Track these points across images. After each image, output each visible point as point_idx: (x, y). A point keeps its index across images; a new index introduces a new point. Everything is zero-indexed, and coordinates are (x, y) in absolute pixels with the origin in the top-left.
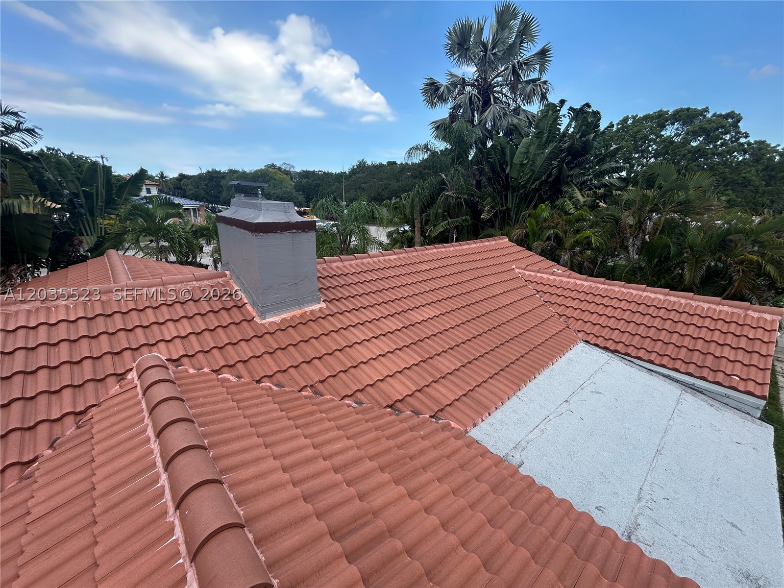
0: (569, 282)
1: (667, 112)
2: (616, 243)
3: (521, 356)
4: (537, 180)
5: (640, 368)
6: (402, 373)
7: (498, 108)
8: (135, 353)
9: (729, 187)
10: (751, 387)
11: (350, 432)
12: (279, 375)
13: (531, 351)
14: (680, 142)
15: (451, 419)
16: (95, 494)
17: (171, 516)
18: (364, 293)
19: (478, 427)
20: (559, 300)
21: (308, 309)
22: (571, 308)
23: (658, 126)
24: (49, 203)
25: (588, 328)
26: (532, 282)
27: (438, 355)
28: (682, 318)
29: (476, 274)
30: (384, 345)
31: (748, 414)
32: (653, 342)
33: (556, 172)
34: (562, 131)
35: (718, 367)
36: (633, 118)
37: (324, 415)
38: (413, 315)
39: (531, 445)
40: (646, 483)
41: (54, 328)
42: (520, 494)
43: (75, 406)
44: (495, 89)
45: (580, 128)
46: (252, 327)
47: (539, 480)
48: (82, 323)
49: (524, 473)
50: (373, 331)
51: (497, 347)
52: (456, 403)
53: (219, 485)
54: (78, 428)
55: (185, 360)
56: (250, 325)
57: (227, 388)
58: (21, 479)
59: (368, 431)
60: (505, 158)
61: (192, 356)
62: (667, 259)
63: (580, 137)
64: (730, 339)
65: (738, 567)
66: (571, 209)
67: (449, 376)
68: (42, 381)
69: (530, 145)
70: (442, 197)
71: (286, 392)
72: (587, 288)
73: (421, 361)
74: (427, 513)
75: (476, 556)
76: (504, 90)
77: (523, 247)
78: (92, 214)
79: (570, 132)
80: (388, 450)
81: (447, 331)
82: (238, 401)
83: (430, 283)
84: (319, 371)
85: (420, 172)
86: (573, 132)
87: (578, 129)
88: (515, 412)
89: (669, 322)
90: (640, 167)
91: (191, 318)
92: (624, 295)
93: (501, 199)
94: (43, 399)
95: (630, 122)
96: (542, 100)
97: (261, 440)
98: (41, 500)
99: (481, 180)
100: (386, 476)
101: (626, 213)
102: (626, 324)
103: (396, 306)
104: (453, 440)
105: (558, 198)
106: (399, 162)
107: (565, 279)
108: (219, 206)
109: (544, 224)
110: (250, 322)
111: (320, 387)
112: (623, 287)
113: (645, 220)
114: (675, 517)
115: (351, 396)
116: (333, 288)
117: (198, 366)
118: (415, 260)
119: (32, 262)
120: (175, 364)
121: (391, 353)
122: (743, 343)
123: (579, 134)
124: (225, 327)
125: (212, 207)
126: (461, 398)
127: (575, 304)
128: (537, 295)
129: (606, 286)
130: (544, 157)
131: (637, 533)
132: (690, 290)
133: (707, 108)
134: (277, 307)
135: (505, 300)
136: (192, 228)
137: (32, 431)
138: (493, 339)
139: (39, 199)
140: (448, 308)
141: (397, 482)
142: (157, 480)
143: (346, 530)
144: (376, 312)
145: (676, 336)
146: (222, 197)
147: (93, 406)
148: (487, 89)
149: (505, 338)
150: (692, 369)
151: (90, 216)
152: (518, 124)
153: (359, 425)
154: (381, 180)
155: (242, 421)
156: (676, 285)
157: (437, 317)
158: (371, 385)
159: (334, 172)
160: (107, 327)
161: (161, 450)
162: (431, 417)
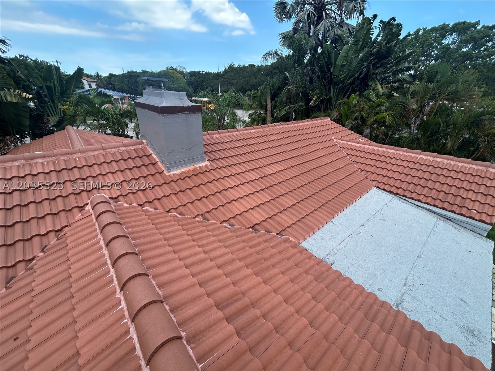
0: (369, 148)
1: (448, 25)
2: (403, 122)
3: (335, 197)
4: (352, 77)
5: (412, 205)
6: (259, 207)
7: (328, 22)
8: (89, 193)
9: (485, 82)
10: (484, 217)
11: (227, 244)
12: (181, 208)
13: (342, 193)
14: (455, 48)
15: (290, 235)
16: (71, 280)
17: (118, 294)
18: (234, 155)
19: (307, 240)
20: (362, 160)
21: (198, 165)
22: (369, 166)
23: (440, 36)
24: (24, 94)
25: (379, 178)
26: (345, 148)
27: (282, 195)
28: (443, 172)
29: (308, 142)
30: (247, 189)
31: (479, 234)
32: (422, 188)
33: (366, 71)
34: (373, 39)
35: (464, 204)
36: (423, 30)
37: (210, 233)
38: (266, 170)
39: (340, 252)
40: (410, 275)
41: (36, 177)
42: (332, 282)
43: (54, 226)
44: (326, 7)
45: (386, 37)
46: (162, 177)
47: (345, 273)
48: (53, 174)
49: (335, 269)
50: (240, 180)
51: (320, 191)
52: (293, 226)
53: (146, 277)
54: (58, 239)
55: (121, 198)
56: (161, 176)
57: (148, 216)
58: (27, 270)
59: (238, 243)
60: (330, 61)
61: (125, 195)
62: (437, 132)
63: (386, 44)
64: (474, 187)
65: (462, 324)
66: (373, 98)
67: (289, 209)
68: (32, 211)
69: (349, 51)
70: (286, 89)
71: (186, 219)
72: (381, 152)
73: (271, 199)
74: (275, 293)
75: (305, 319)
76: (333, 8)
77: (339, 124)
78: (53, 102)
79: (379, 40)
80: (250, 255)
81: (288, 180)
82: (155, 224)
83: (277, 149)
84: (206, 205)
85: (271, 72)
86: (381, 40)
87: (385, 38)
88: (330, 231)
89: (434, 175)
90: (424, 67)
91: (122, 171)
92: (405, 157)
93: (326, 90)
94: (34, 222)
95: (421, 33)
96: (360, 15)
97: (171, 249)
98: (39, 283)
99: (313, 77)
100: (250, 271)
101: (412, 100)
102: (405, 176)
103: (255, 164)
104: (291, 248)
105: (365, 90)
106: (256, 65)
107: (367, 146)
108: (137, 97)
109: (354, 109)
110: (161, 174)
111: (207, 215)
112: (406, 151)
113: (424, 105)
114: (426, 295)
115: (227, 221)
116: (214, 152)
117: (130, 202)
118: (267, 133)
119: (19, 134)
120: (115, 200)
121: (252, 194)
122: (483, 189)
123: (386, 41)
124: (145, 177)
125: (133, 97)
126: (296, 223)
127: (372, 163)
128: (347, 157)
129: (394, 151)
130: (358, 59)
131: (402, 304)
132: (450, 154)
133: (479, 21)
134: (178, 164)
135: (326, 160)
136: (120, 111)
137: (30, 241)
138: (318, 186)
139: (17, 91)
140: (289, 165)
141: (256, 274)
142: (108, 272)
143: (225, 303)
144: (242, 168)
145: (438, 184)
146: (139, 90)
147: (66, 226)
148: (321, 7)
149: (325, 185)
150: (446, 205)
151: (52, 103)
152: (342, 34)
153: (232, 239)
154: (244, 77)
155: (159, 237)
156: (441, 151)
157: (282, 171)
158: (240, 215)
159: (212, 72)
160: (69, 177)
161: (109, 254)
162: (277, 234)
